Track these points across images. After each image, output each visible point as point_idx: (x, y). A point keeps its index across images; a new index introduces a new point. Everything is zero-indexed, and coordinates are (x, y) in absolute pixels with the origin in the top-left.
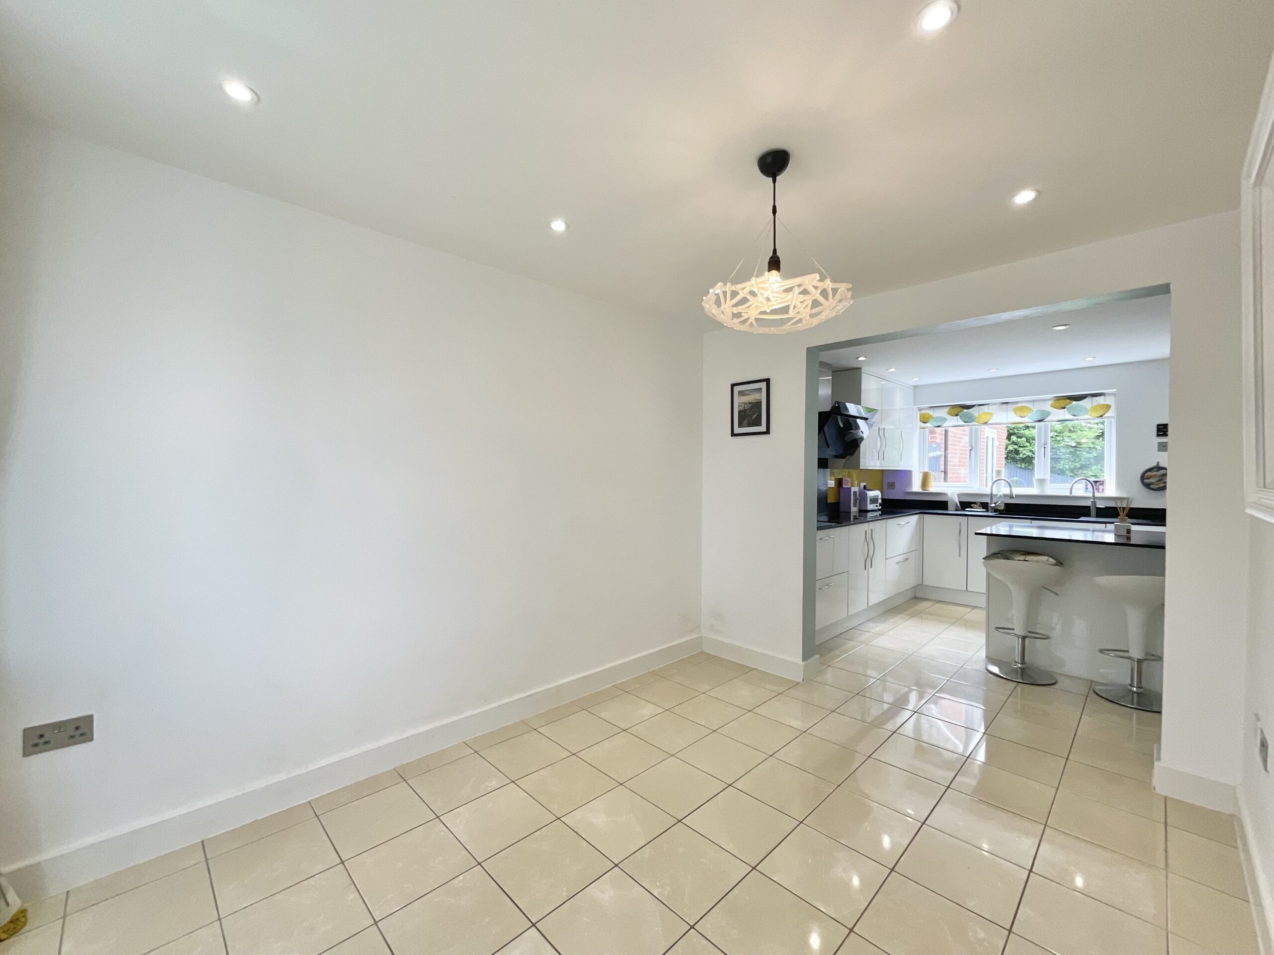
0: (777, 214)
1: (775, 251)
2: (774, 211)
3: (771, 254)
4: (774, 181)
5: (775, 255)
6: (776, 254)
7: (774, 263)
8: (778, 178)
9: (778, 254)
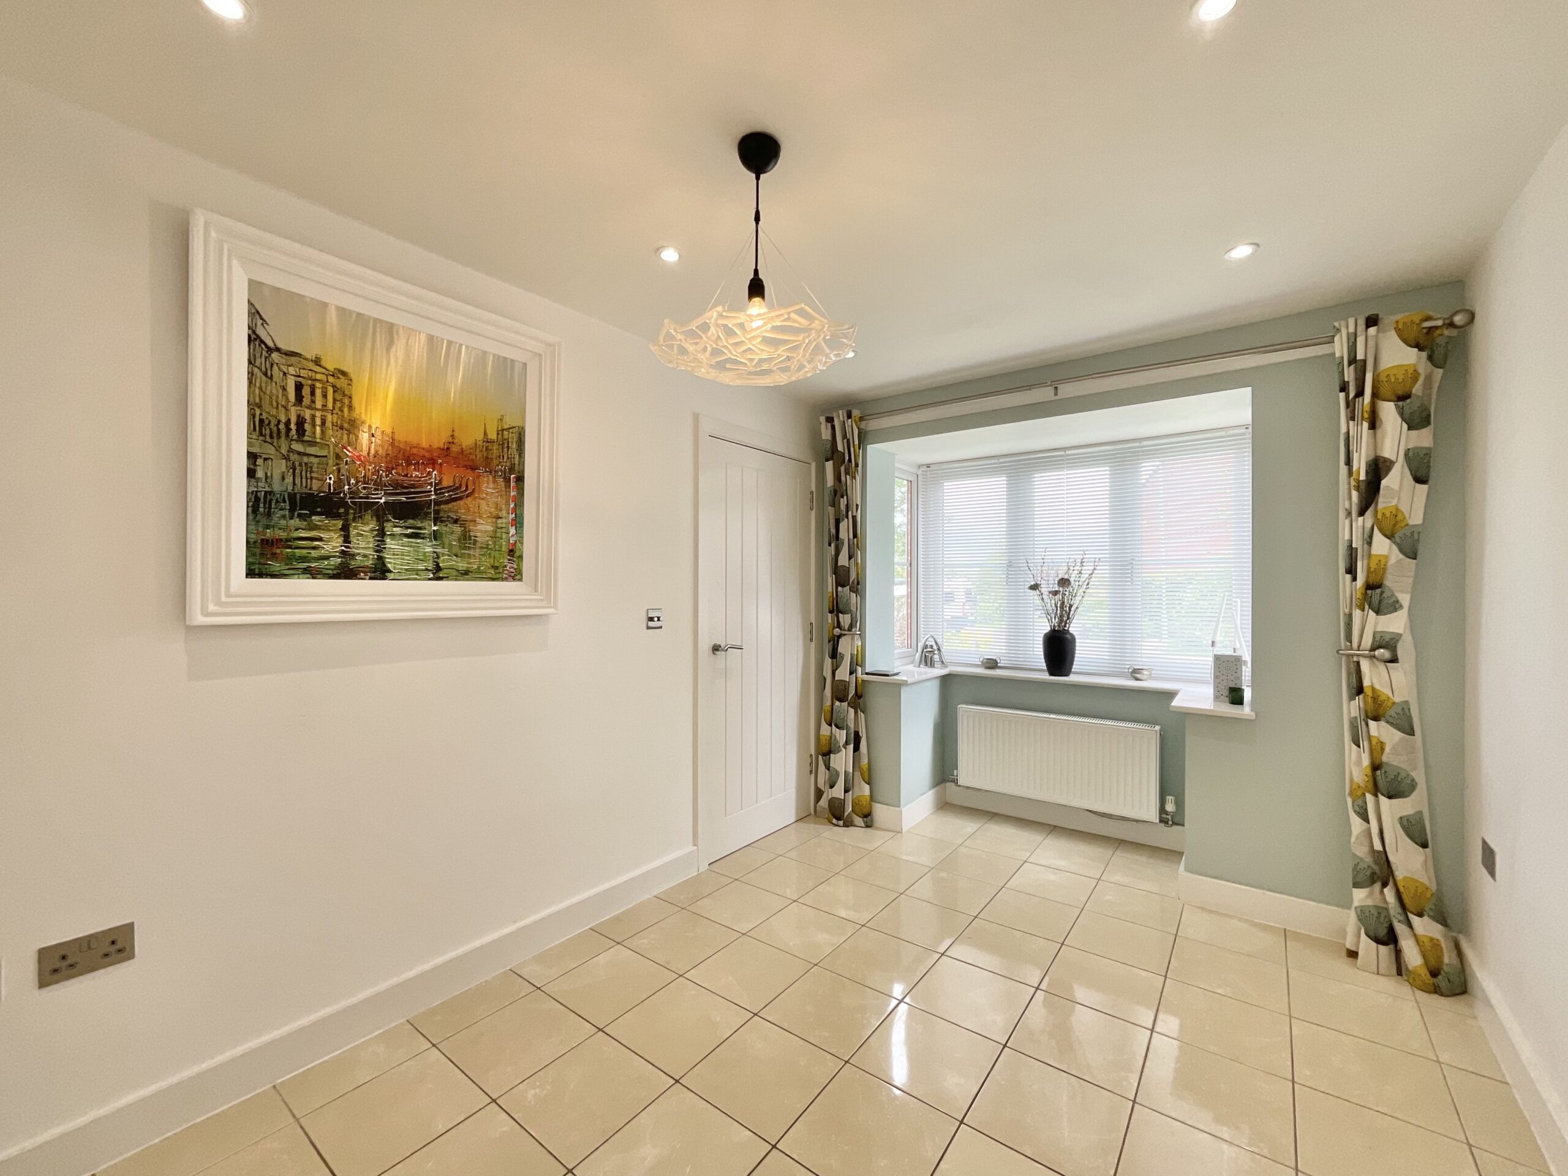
0: (760, 222)
1: (756, 271)
2: (757, 219)
3: (752, 276)
4: (758, 178)
5: (756, 277)
6: (758, 275)
7: (756, 288)
8: (762, 176)
9: (761, 276)
